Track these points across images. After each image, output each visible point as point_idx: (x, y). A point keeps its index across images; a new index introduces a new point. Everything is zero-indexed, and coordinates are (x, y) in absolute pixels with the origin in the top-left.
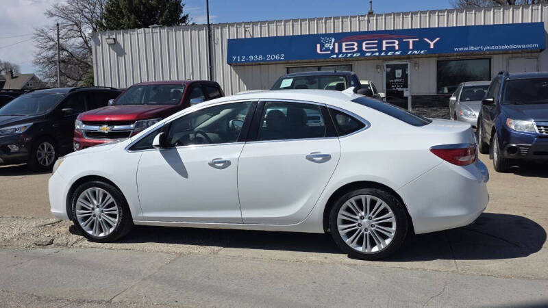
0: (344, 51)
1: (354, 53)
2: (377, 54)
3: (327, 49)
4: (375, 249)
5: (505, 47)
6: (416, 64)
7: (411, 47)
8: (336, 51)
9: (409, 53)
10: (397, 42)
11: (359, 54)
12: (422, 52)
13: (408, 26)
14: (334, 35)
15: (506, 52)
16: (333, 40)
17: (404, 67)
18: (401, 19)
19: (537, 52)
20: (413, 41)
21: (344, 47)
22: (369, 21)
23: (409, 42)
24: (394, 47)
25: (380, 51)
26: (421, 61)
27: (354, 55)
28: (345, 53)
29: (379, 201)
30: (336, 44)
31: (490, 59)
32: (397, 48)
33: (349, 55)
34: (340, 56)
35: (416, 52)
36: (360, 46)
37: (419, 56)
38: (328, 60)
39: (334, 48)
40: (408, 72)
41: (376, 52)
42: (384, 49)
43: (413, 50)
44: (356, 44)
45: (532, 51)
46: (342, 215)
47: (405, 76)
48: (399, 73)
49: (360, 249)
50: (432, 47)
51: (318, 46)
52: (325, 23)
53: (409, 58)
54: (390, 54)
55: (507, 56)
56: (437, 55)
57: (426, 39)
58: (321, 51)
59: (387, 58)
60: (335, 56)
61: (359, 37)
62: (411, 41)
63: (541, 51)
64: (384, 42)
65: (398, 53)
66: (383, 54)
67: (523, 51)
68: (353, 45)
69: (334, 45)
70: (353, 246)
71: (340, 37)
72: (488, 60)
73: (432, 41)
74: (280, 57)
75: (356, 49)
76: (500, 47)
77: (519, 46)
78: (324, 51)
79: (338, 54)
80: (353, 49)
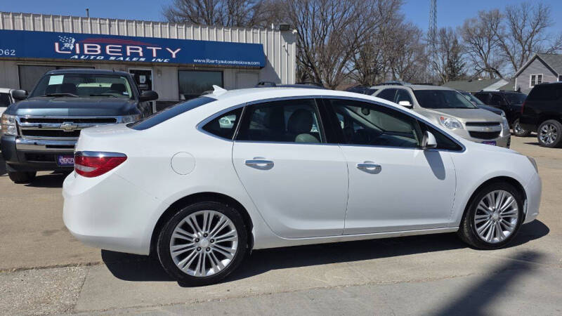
0: (86, 52)
1: (98, 55)
2: (122, 59)
3: (68, 49)
5: (235, 62)
6: (159, 72)
7: (155, 55)
8: (78, 52)
9: (153, 60)
10: (141, 49)
11: (102, 57)
12: (165, 61)
13: (149, 35)
14: (73, 35)
15: (234, 67)
16: (74, 40)
17: (148, 74)
18: (143, 27)
19: (258, 69)
20: (157, 50)
21: (86, 49)
22: (110, 26)
23: (152, 50)
24: (138, 53)
25: (125, 56)
26: (164, 69)
27: (98, 58)
28: (87, 55)
30: (77, 45)
31: (222, 72)
32: (141, 54)
33: (92, 57)
34: (82, 57)
35: (159, 60)
36: (103, 50)
37: (162, 64)
38: (68, 60)
39: (75, 48)
40: (152, 78)
41: (120, 56)
42: (129, 54)
43: (156, 58)
44: (99, 47)
45: (254, 67)
47: (148, 82)
48: (142, 79)
50: (174, 56)
51: (57, 44)
52: (63, 22)
53: (152, 65)
54: (134, 59)
55: (234, 70)
56: (177, 65)
57: (168, 49)
58: (60, 50)
59: (131, 64)
60: (76, 57)
61: (103, 40)
62: (154, 49)
63: (261, 68)
64: (128, 47)
65: (143, 59)
66: (127, 59)
67: (248, 67)
68: (96, 47)
69: (75, 45)
71: (81, 38)
72: (221, 73)
73: (174, 51)
74: (10, 53)
75: (99, 52)
76: (231, 62)
77: (246, 63)
78: (63, 50)
79: (79, 56)
80: (96, 51)
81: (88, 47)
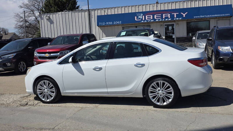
0: (147, 19)
1: (151, 20)
2: (161, 20)
3: (140, 19)
4: (165, 104)
5: (216, 15)
6: (177, 24)
7: (175, 17)
8: (143, 19)
9: (175, 19)
10: (169, 15)
11: (153, 20)
12: (180, 19)
13: (174, 8)
14: (142, 12)
15: (216, 18)
16: (142, 15)
17: (173, 25)
18: (171, 5)
19: (229, 17)
20: (176, 14)
21: (147, 18)
22: (157, 6)
23: (174, 14)
24: (168, 17)
25: (162, 19)
26: (180, 22)
27: (151, 21)
28: (147, 20)
29: (166, 83)
30: (143, 16)
31: (209, 21)
32: (169, 17)
33: (149, 21)
34: (145, 21)
35: (177, 19)
36: (153, 17)
37: (179, 21)
38: (140, 23)
39: (142, 18)
40: (174, 27)
41: (160, 19)
42: (164, 18)
43: (176, 18)
44: (152, 16)
45: (227, 17)
46: (150, 89)
47: (173, 29)
48: (170, 28)
49: (158, 104)
50: (184, 16)
51: (136, 17)
52: (138, 7)
53: (174, 21)
54: (166, 20)
55: (216, 19)
56: (186, 20)
57: (182, 13)
58: (137, 19)
59: (165, 22)
60: (143, 21)
61: (153, 13)
62: (175, 14)
63: (231, 17)
64: (164, 15)
65: (170, 19)
66: (163, 20)
67: (223, 17)
69: (142, 17)
70: (155, 102)
71: (145, 13)
72: (208, 21)
73: (184, 14)
74: (120, 22)
75: (152, 18)
76: (213, 16)
77: (222, 15)
78: (138, 19)
79: (144, 21)
80: (151, 18)
81: (148, 17)
